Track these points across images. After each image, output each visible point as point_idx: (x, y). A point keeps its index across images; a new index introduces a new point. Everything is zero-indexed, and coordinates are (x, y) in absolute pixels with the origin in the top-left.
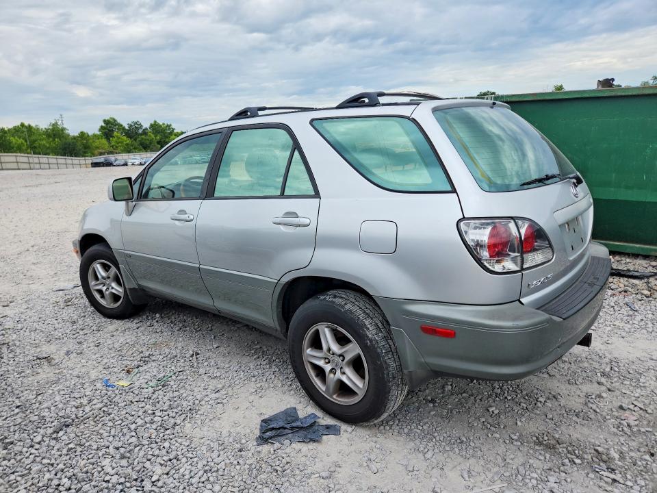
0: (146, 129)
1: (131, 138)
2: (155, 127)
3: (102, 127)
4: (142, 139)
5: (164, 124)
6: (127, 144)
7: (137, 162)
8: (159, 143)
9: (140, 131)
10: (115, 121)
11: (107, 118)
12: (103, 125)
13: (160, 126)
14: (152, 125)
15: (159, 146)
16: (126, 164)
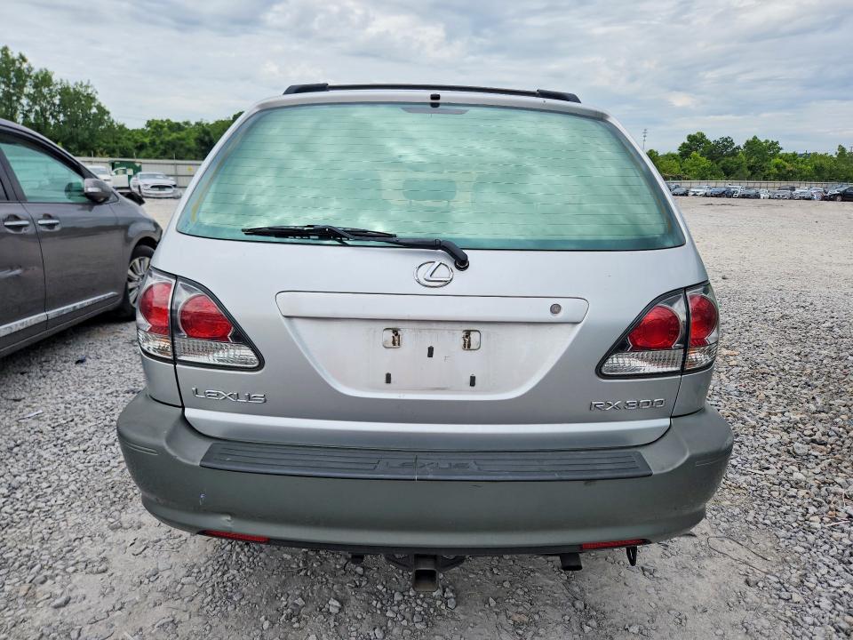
0: (738, 148)
1: (712, 160)
2: (753, 145)
3: (684, 144)
4: (728, 161)
5: (767, 141)
6: (705, 168)
7: (702, 192)
8: (750, 168)
9: (729, 150)
10: (703, 136)
11: (693, 133)
12: (686, 141)
13: (761, 144)
14: (748, 143)
15: (750, 173)
16: (686, 194)
